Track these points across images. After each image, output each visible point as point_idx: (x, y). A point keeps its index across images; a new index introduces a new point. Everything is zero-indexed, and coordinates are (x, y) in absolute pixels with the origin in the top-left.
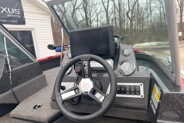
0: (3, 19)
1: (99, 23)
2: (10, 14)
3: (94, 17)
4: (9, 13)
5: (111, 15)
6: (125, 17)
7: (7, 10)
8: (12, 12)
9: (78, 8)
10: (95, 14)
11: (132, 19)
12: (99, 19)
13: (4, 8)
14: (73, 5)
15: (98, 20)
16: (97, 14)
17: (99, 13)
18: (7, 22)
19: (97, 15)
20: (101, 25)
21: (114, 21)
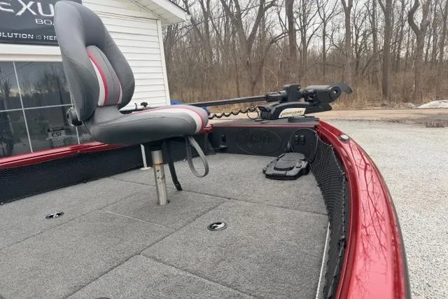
0: (21, 32)
1: (328, 43)
2: (44, 18)
3: (316, 26)
4: (39, 16)
5: (363, 21)
6: (403, 26)
7: (34, 7)
8: (50, 13)
9: (273, 4)
10: (319, 20)
11: (424, 29)
12: (329, 32)
13: (26, 4)
15: (325, 34)
16: (323, 20)
17: (330, 17)
18: (34, 39)
19: (324, 22)
20: (334, 47)
21: (371, 38)
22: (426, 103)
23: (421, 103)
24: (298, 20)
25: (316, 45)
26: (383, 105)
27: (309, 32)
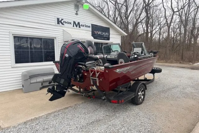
1: (161, 37)
3: (157, 30)
7: (104, 33)
9: (141, 22)
10: (158, 28)
12: (162, 33)
14: (136, 19)
15: (160, 34)
16: (160, 28)
17: (163, 27)
19: (160, 29)
20: (164, 39)
22: (196, 63)
23: (194, 63)
24: (150, 28)
25: (156, 37)
26: (180, 63)
27: (154, 32)
